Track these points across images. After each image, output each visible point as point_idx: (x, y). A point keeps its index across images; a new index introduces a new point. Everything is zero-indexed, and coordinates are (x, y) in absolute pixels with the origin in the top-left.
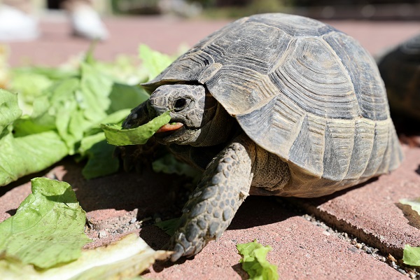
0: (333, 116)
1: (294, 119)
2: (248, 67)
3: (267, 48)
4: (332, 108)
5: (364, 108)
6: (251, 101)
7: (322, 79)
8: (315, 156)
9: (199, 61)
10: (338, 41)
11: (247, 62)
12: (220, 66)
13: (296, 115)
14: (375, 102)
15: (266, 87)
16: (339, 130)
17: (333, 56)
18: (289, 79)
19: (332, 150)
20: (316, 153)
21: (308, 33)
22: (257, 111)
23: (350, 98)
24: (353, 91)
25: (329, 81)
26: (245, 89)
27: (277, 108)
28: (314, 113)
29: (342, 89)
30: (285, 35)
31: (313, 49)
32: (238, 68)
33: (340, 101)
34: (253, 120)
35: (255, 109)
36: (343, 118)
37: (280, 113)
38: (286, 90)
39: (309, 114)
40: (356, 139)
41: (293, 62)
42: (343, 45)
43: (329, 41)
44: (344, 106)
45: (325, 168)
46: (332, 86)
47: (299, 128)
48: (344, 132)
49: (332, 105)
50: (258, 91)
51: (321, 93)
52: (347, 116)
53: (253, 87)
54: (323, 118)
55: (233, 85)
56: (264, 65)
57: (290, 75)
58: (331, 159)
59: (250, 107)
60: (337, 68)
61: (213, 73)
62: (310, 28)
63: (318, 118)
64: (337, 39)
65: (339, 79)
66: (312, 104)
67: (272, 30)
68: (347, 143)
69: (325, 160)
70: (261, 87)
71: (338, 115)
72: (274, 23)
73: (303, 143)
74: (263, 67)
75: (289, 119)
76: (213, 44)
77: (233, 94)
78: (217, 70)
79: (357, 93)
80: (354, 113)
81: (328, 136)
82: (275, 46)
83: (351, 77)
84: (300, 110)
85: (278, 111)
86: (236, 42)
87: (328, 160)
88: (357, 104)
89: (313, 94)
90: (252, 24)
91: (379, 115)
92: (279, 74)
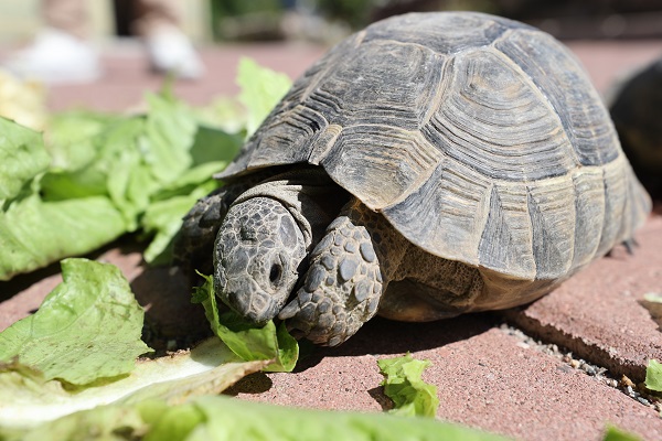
0: (535, 176)
1: (476, 195)
2: (384, 122)
3: (410, 84)
4: (533, 163)
5: (582, 150)
6: (401, 180)
7: (507, 119)
8: (519, 249)
9: (303, 125)
10: (520, 46)
11: (381, 114)
12: (339, 129)
13: (478, 188)
14: (597, 135)
15: (421, 152)
16: (550, 197)
17: (518, 74)
18: (454, 130)
19: (544, 232)
20: (520, 243)
21: (470, 43)
22: (414, 195)
23: (558, 141)
24: (560, 127)
25: (519, 119)
26: (387, 161)
27: (445, 183)
28: (506, 179)
29: (543, 128)
30: (433, 55)
31: (483, 70)
32: (368, 128)
33: (543, 148)
34: (411, 212)
35: (410, 193)
36: (552, 176)
37: (452, 191)
38: (454, 150)
39: (499, 183)
40: (578, 204)
41: (455, 100)
42: (529, 51)
43: (506, 49)
44: (551, 155)
45: (537, 263)
46: (526, 127)
47: (487, 210)
48: (557, 199)
49: (531, 159)
50: (409, 161)
51: (509, 143)
52: (557, 171)
53: (400, 157)
54: (521, 184)
55: (366, 158)
56: (410, 115)
57: (455, 123)
58: (545, 246)
59: (401, 191)
60: (528, 94)
61: (330, 144)
62: (470, 33)
63: (514, 184)
64: (517, 43)
65: (535, 113)
66: (499, 163)
67: (410, 49)
68: (565, 214)
69: (536, 250)
70: (412, 153)
71: (543, 173)
72: (411, 37)
73: (497, 232)
74: (408, 117)
75: (468, 197)
76: (319, 90)
77: (370, 175)
78: (336, 137)
79: (566, 128)
80: (568, 163)
81: (535, 211)
82: (420, 77)
83: (553, 103)
84: (483, 178)
85: (448, 188)
86: (356, 81)
87: (541, 250)
88: (570, 146)
89: (498, 148)
90: (376, 45)
91: (606, 154)
92: (438, 125)
